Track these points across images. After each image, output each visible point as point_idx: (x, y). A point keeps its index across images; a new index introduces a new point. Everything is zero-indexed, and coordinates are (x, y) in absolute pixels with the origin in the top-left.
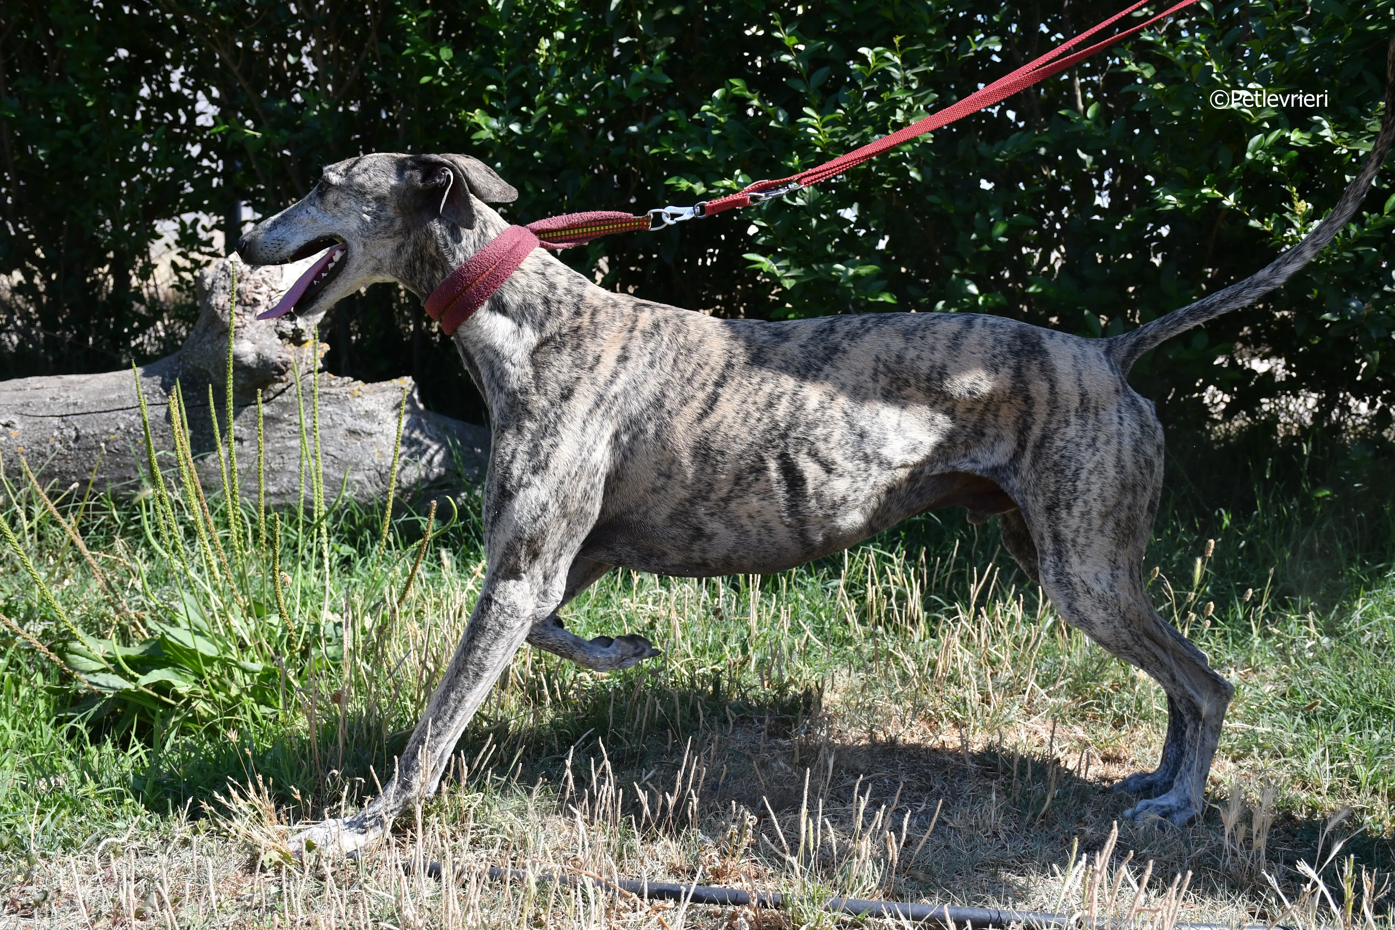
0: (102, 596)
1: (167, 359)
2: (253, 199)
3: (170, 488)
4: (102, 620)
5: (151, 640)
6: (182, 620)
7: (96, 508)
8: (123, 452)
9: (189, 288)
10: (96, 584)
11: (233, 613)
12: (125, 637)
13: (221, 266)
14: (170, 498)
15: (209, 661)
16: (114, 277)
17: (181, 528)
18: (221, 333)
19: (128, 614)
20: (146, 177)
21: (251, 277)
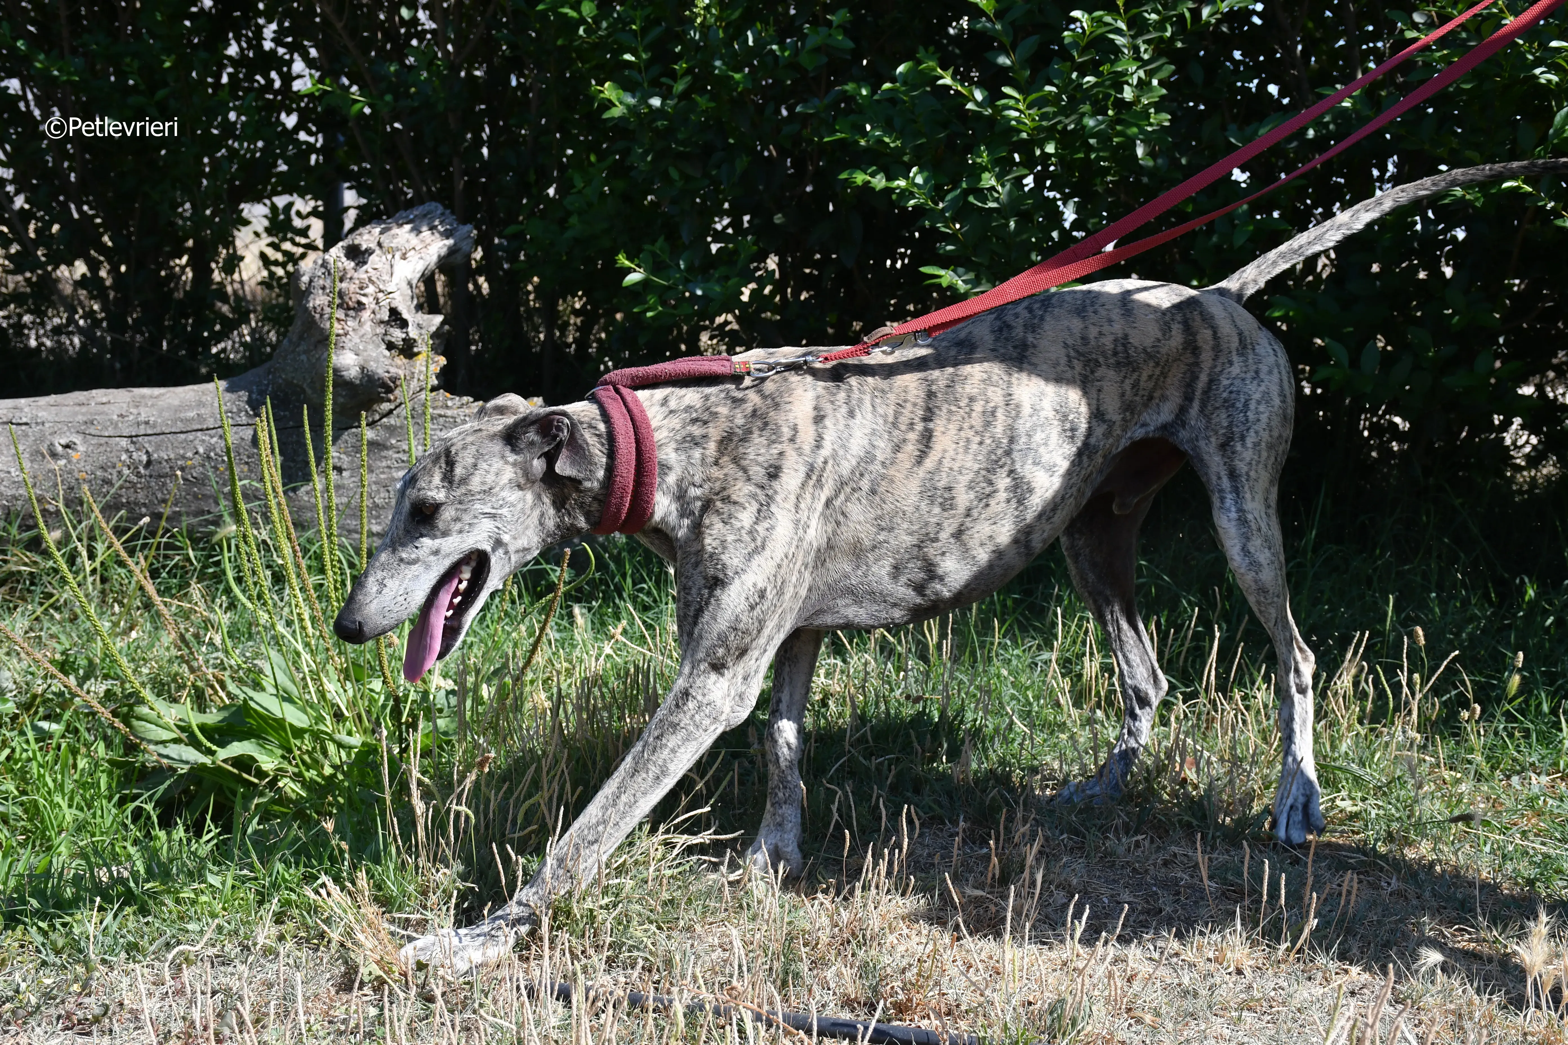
0: (174, 652)
1: (254, 371)
2: (358, 181)
3: (255, 524)
4: (174, 680)
5: (231, 705)
6: (267, 683)
7: (168, 546)
8: (201, 482)
9: (280, 286)
10: (168, 638)
11: (327, 675)
12: (200, 702)
13: (320, 262)
14: (256, 538)
15: (298, 733)
16: (193, 270)
17: (268, 573)
18: (319, 342)
19: (205, 674)
20: (232, 151)
21: (356, 275)
